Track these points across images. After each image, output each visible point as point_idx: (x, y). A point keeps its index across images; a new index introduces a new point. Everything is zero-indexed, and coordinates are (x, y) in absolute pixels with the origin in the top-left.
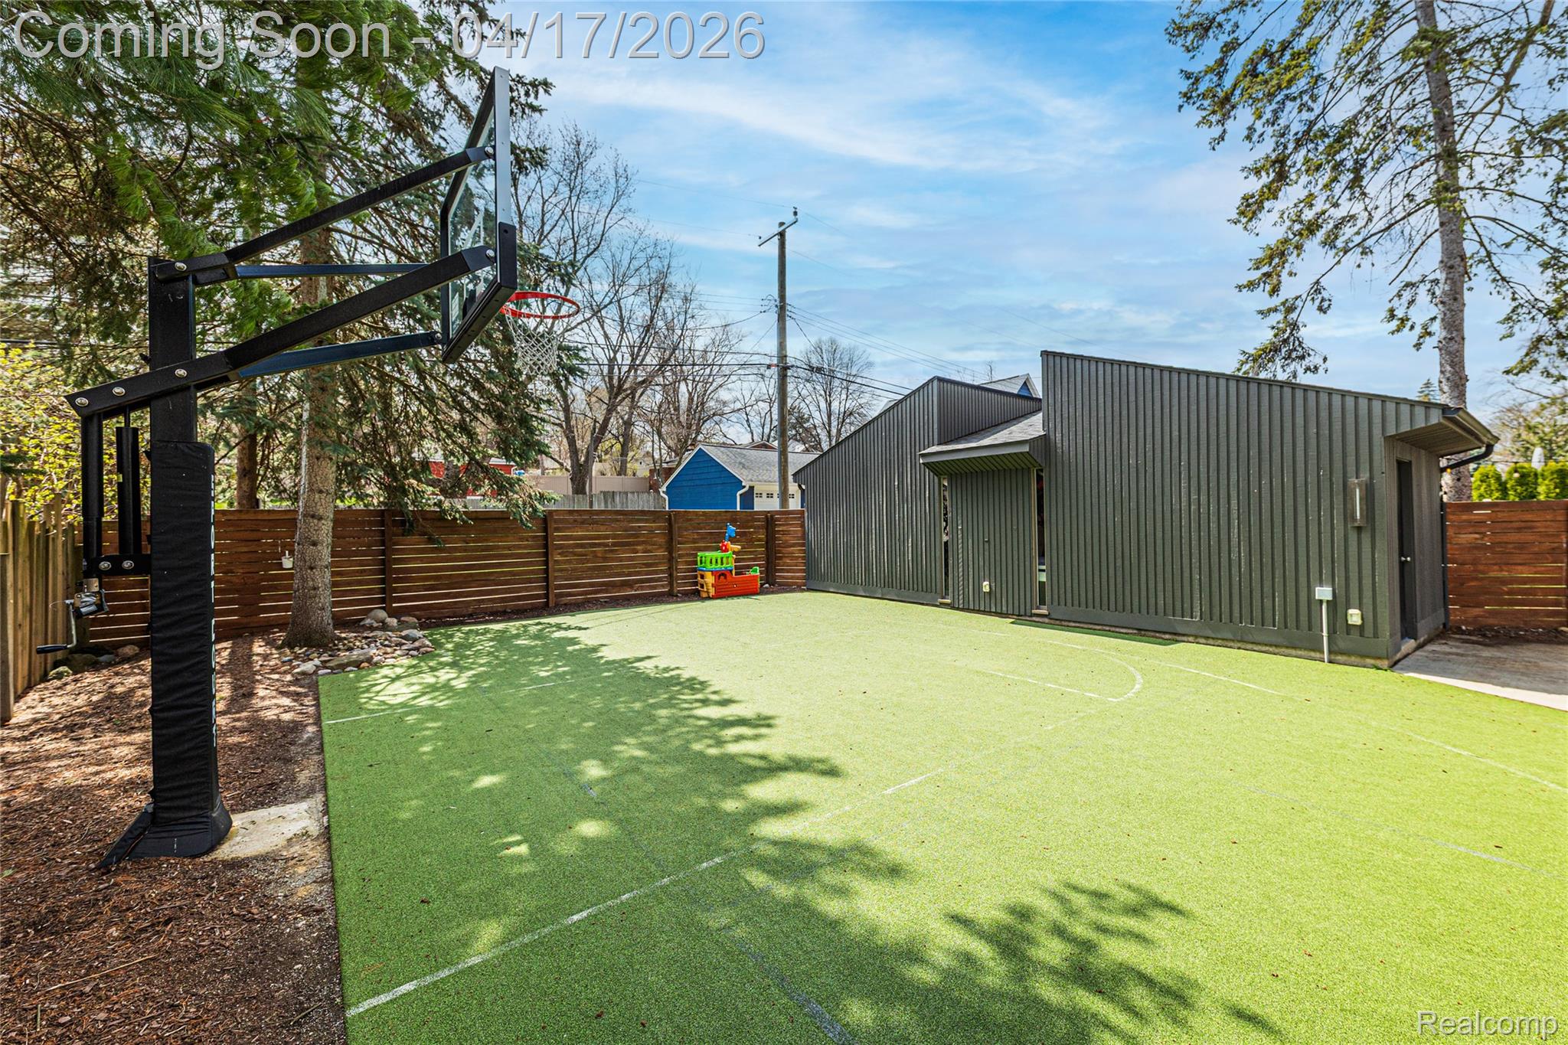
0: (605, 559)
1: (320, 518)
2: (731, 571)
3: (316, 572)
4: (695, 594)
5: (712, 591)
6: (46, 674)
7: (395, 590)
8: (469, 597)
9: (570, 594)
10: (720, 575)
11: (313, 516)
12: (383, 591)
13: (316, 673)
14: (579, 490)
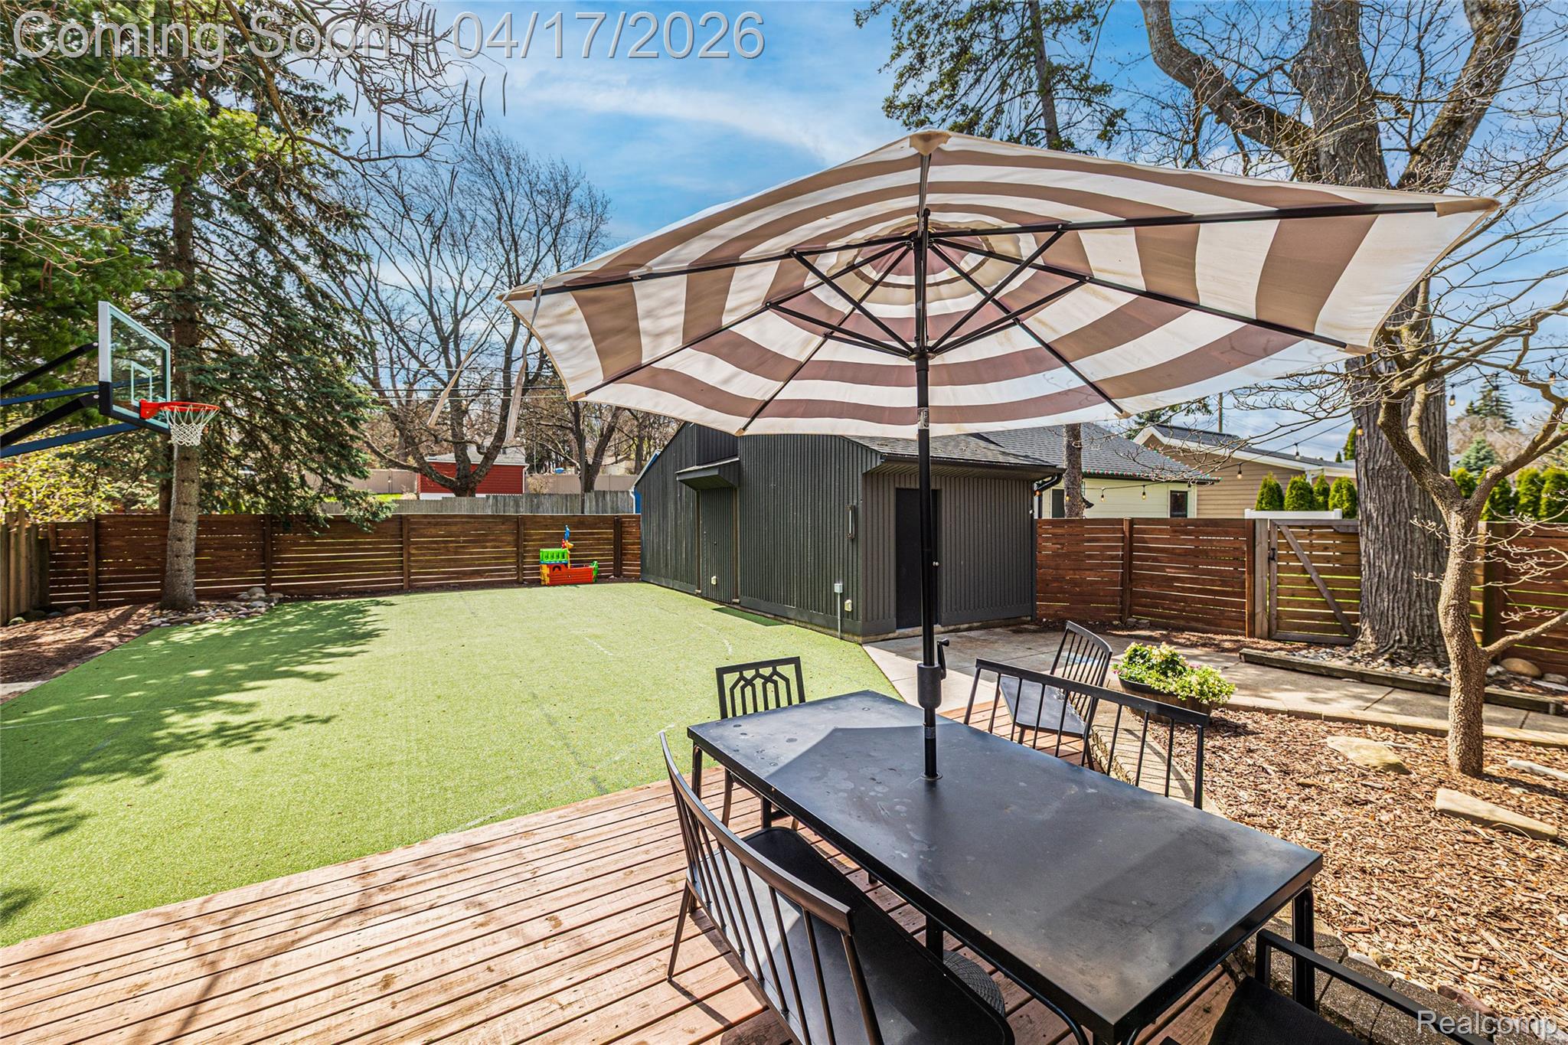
0: (456, 553)
1: (184, 522)
2: (566, 564)
3: (181, 560)
4: (538, 583)
5: (548, 580)
6: (8, 621)
7: (275, 573)
8: (336, 580)
9: (424, 580)
10: (554, 567)
11: (179, 521)
12: (263, 574)
13: (159, 626)
14: (588, 486)
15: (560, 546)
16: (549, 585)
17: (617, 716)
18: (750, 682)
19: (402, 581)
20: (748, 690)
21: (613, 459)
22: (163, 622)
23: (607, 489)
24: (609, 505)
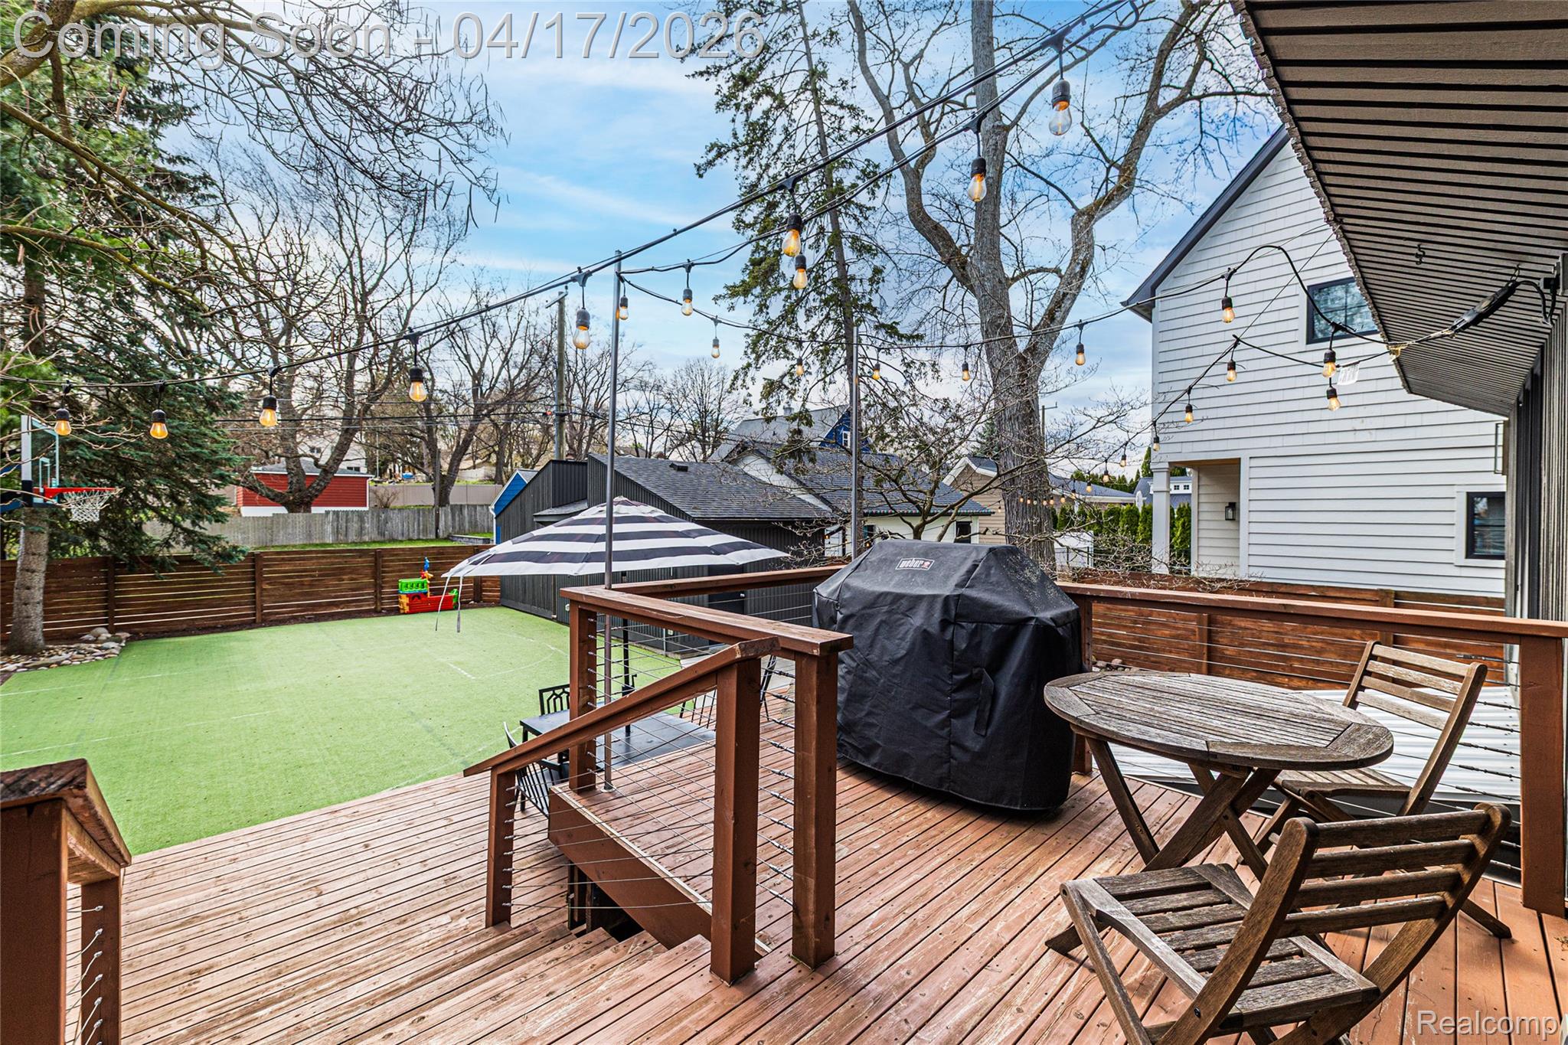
0: (311, 586)
1: (33, 571)
2: (426, 593)
3: (29, 607)
4: (397, 611)
5: (407, 609)
7: (118, 613)
8: (182, 617)
9: (278, 614)
10: (411, 596)
11: (28, 571)
12: (106, 614)
13: (15, 671)
14: (443, 499)
15: (419, 576)
16: (408, 613)
17: (480, 724)
18: (559, 696)
19: (254, 615)
20: (558, 701)
21: (470, 463)
22: (19, 667)
23: (464, 503)
24: (467, 519)
